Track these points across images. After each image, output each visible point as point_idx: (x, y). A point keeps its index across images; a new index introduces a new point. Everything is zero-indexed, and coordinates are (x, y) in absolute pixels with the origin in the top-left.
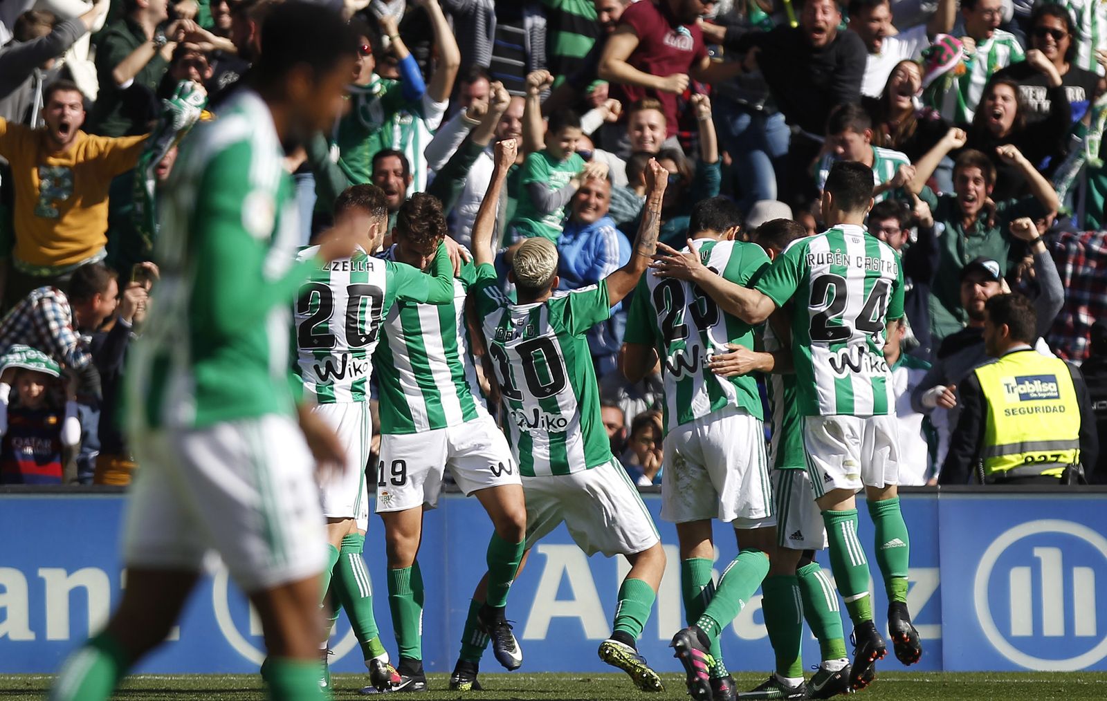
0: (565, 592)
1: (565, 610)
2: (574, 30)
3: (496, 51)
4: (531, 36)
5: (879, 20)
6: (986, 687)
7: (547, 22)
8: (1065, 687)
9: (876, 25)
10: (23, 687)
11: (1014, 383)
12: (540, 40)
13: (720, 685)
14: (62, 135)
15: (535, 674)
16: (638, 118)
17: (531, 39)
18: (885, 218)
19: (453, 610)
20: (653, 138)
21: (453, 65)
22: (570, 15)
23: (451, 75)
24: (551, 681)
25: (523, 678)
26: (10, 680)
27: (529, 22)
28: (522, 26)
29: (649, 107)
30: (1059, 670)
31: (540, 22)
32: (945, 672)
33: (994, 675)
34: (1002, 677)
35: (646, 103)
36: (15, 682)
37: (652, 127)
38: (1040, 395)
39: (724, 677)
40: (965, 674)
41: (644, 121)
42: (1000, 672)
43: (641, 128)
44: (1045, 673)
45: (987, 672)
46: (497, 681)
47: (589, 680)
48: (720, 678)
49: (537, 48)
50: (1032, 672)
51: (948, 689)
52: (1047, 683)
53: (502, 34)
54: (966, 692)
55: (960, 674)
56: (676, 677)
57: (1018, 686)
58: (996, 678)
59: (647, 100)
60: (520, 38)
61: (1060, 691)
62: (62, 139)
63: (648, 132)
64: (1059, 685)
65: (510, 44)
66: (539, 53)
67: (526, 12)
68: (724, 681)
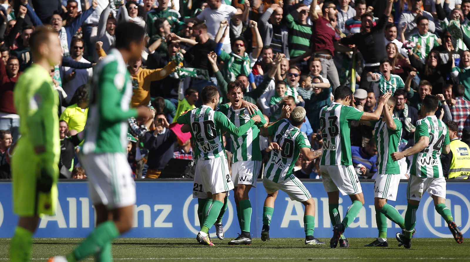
0: (294, 213)
1: (294, 218)
2: (297, 35)
3: (272, 42)
4: (283, 37)
5: (392, 31)
6: (427, 243)
7: (288, 33)
8: (452, 243)
9: (391, 33)
10: (123, 242)
11: (459, 150)
12: (286, 38)
13: (343, 242)
14: (135, 69)
15: (284, 238)
16: (313, 63)
17: (283, 38)
18: (399, 95)
19: (259, 218)
20: (318, 70)
21: (260, 48)
22: (296, 30)
23: (260, 50)
24: (290, 241)
25: (281, 240)
26: (119, 240)
27: (283, 33)
28: (281, 34)
29: (316, 60)
30: (450, 237)
31: (286, 33)
32: (414, 238)
33: (429, 239)
34: (432, 240)
35: (315, 59)
36: (121, 240)
37: (317, 66)
38: (464, 154)
39: (344, 240)
40: (420, 239)
41: (315, 65)
42: (431, 238)
43: (314, 67)
44: (445, 238)
45: (427, 238)
46: (272, 241)
47: (302, 240)
48: (343, 240)
49: (285, 41)
50: (441, 238)
51: (415, 243)
52: (446, 241)
53: (275, 37)
54: (420, 244)
55: (419, 239)
56: (329, 239)
57: (437, 242)
58: (430, 240)
59: (316, 58)
60: (280, 38)
61: (450, 244)
62: (135, 70)
63: (316, 68)
64: (450, 242)
65: (276, 40)
66: (286, 43)
67: (282, 30)
68: (344, 241)
